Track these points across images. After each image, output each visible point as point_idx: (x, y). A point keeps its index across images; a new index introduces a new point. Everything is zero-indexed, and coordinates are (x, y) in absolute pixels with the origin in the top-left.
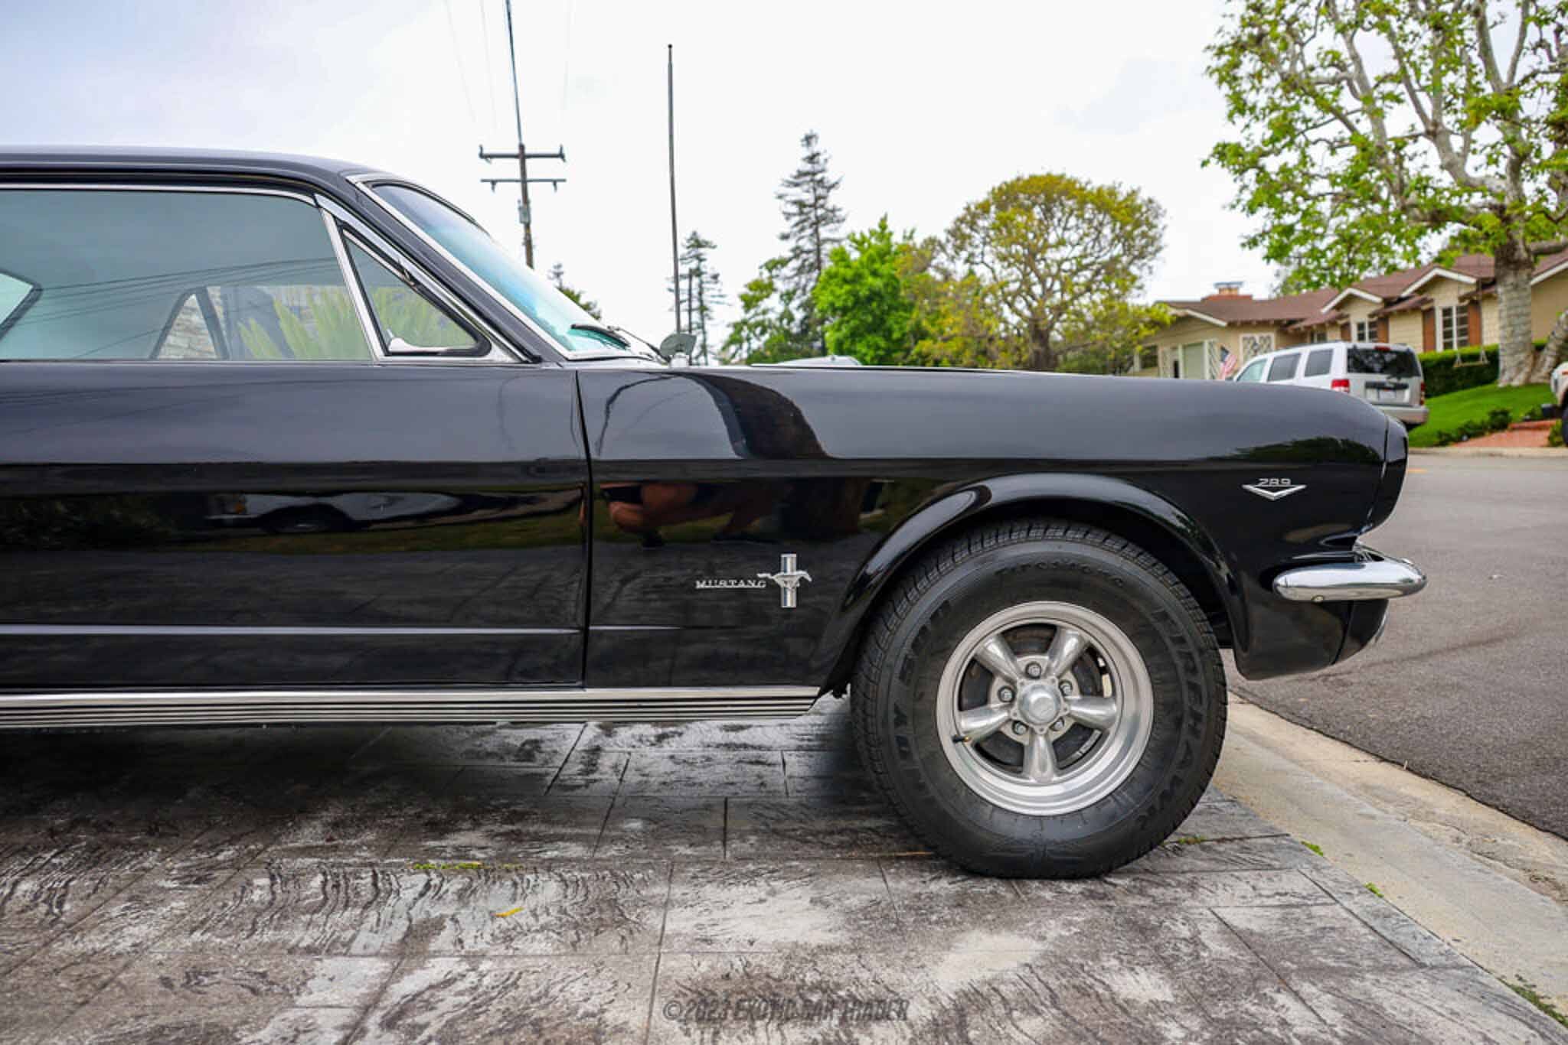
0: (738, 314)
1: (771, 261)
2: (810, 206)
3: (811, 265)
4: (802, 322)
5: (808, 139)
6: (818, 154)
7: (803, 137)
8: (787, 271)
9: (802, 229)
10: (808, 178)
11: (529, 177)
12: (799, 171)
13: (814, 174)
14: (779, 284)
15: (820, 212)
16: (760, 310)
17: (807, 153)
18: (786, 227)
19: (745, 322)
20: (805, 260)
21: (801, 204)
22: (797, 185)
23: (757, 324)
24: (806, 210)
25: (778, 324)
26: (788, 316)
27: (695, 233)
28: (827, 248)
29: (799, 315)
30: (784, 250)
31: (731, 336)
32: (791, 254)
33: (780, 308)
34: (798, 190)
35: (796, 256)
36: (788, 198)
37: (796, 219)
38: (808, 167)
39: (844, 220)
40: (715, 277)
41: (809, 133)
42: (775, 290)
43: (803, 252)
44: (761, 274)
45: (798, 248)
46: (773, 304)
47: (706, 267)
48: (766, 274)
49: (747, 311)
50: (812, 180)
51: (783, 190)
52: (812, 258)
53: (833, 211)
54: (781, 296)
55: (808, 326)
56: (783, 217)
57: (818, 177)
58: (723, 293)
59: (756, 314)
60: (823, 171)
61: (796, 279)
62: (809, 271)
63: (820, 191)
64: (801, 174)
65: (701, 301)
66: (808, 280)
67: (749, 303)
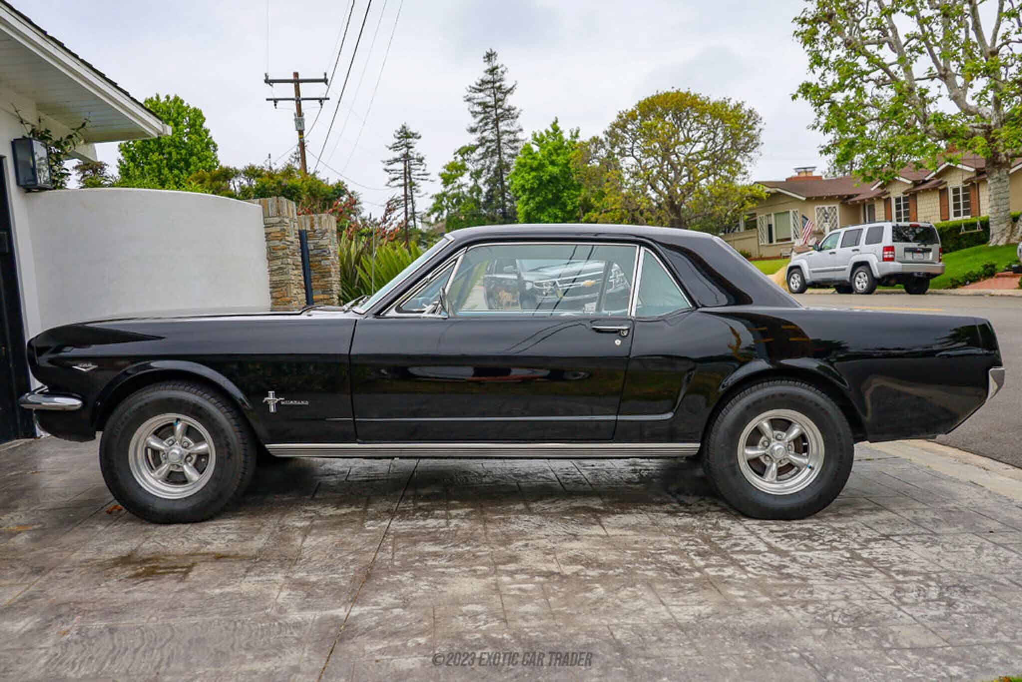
0: (438, 188)
1: (462, 148)
2: (491, 107)
3: (493, 151)
4: (487, 193)
5: (489, 56)
6: (497, 68)
7: (485, 54)
8: (475, 156)
9: (486, 124)
10: (490, 86)
11: (302, 96)
12: (482, 81)
13: (494, 82)
14: (469, 165)
15: (499, 111)
16: (456, 186)
17: (487, 66)
18: (473, 122)
19: (444, 194)
20: (489, 147)
21: (485, 105)
22: (481, 91)
23: (454, 196)
24: (488, 110)
25: (469, 195)
26: (476, 189)
27: (404, 127)
28: (506, 138)
29: (485, 189)
30: (472, 139)
31: (434, 204)
32: (478, 143)
33: (471, 183)
34: (481, 95)
35: (482, 145)
36: (475, 101)
37: (482, 116)
38: (489, 77)
39: (517, 117)
40: (421, 160)
41: (489, 51)
42: (467, 170)
43: (487, 141)
44: (456, 158)
45: (483, 138)
46: (466, 179)
47: (414, 153)
48: (459, 158)
49: (445, 187)
50: (493, 88)
51: (471, 95)
52: (493, 146)
53: (508, 110)
54: (471, 175)
55: (492, 197)
56: (470, 115)
57: (498, 84)
58: (427, 172)
59: (453, 188)
60: (501, 80)
61: (482, 161)
62: (492, 156)
63: (499, 96)
64: (484, 82)
65: (410, 179)
66: (492, 162)
67: (447, 180)
